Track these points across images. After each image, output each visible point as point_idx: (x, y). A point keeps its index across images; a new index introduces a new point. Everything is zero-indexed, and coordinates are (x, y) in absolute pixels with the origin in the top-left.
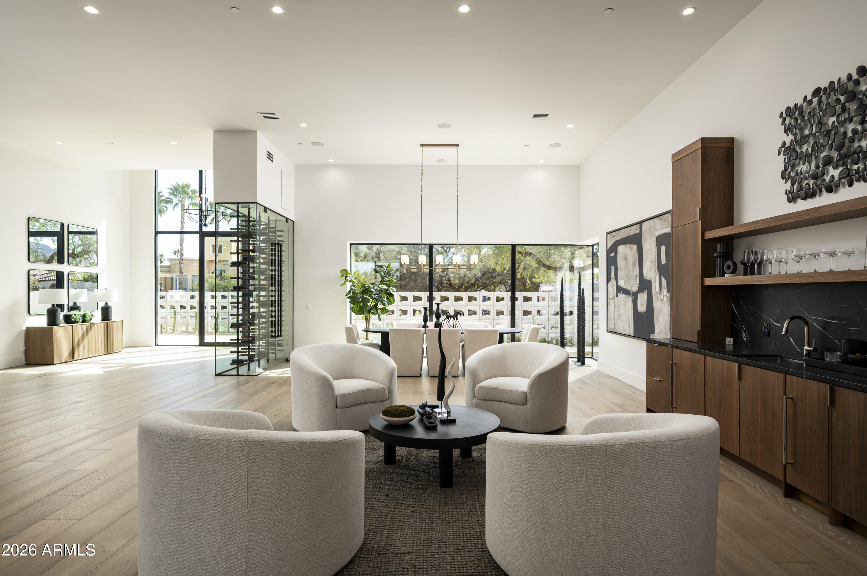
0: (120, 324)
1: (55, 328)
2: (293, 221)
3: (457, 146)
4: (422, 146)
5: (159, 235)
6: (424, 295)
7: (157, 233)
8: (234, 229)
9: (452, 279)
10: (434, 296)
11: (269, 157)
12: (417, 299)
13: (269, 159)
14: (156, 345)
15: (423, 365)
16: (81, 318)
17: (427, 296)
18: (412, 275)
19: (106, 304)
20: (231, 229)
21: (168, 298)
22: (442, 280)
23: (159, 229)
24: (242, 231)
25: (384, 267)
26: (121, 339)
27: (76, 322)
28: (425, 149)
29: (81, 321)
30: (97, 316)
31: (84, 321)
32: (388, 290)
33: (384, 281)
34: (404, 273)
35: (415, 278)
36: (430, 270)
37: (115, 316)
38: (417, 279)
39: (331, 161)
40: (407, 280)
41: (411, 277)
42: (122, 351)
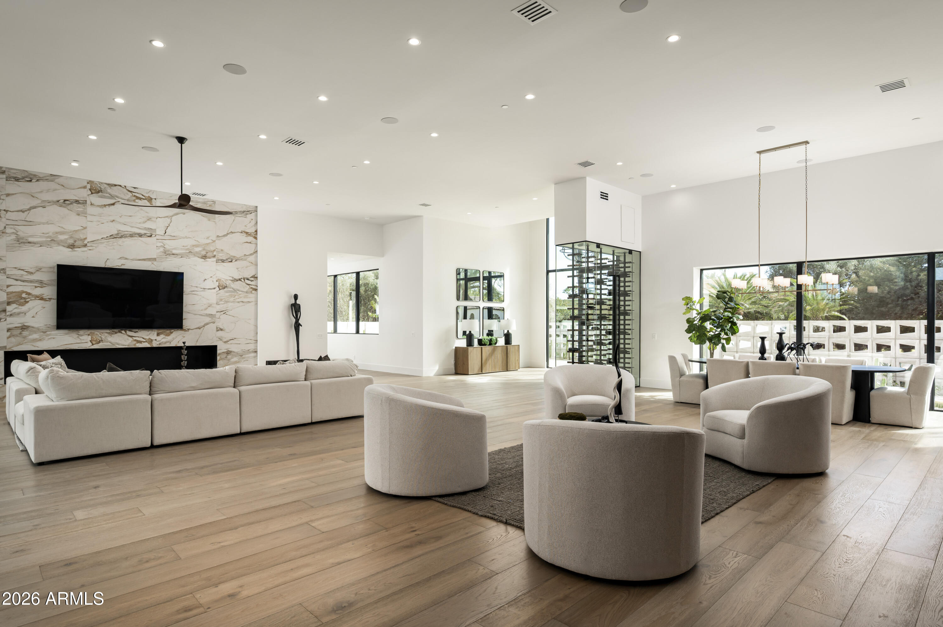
0: (517, 348)
1: (470, 349)
2: (640, 252)
3: (807, 142)
4: (760, 152)
5: (550, 274)
7: (548, 272)
8: (570, 266)
11: (603, 197)
13: (603, 198)
14: (548, 367)
16: (488, 342)
19: (508, 331)
20: (568, 266)
21: (562, 328)
23: (550, 269)
24: (577, 267)
25: (727, 293)
26: (518, 360)
27: (485, 345)
28: (763, 155)
29: (488, 344)
30: (501, 342)
31: (490, 344)
32: (731, 318)
33: (727, 308)
36: (797, 293)
37: (515, 341)
39: (673, 186)
42: (519, 370)
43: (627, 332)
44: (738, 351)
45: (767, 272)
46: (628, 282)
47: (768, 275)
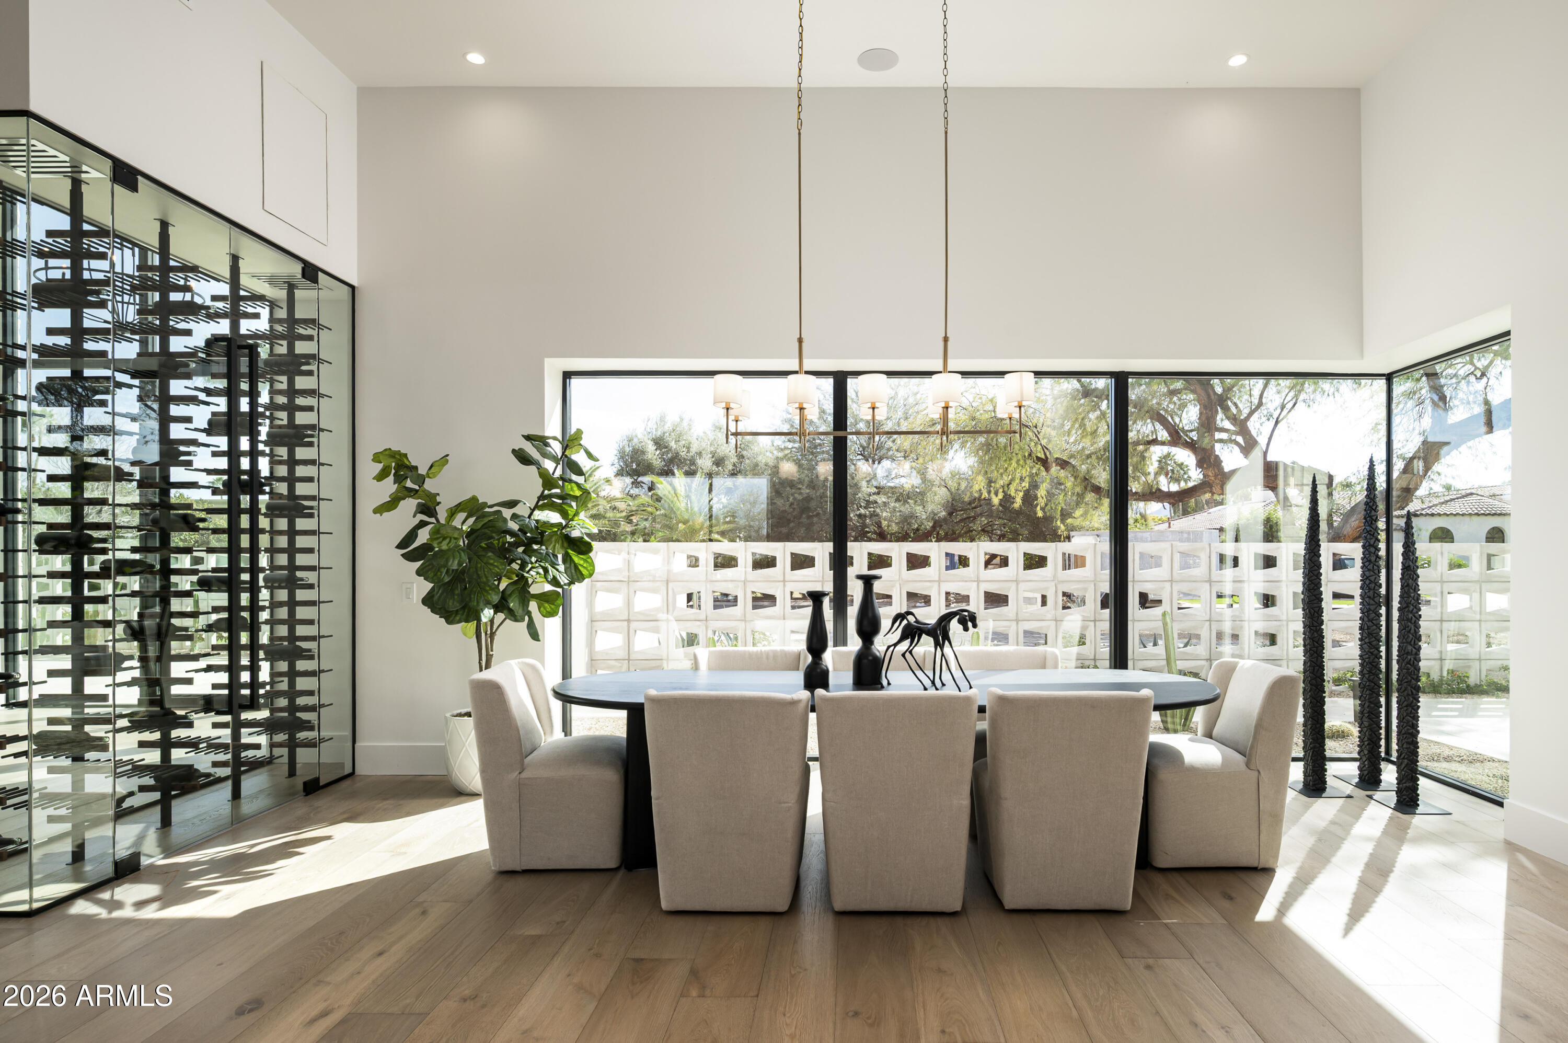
2: (353, 288)
6: (822, 551)
9: (884, 523)
10: (849, 554)
12: (801, 562)
15: (810, 813)
17: (830, 553)
18: (801, 515)
22: (864, 525)
34: (785, 511)
35: (808, 521)
38: (812, 524)
40: (792, 525)
41: (800, 518)
43: (302, 579)
44: (631, 618)
45: (613, 465)
46: (306, 462)
47: (615, 470)
